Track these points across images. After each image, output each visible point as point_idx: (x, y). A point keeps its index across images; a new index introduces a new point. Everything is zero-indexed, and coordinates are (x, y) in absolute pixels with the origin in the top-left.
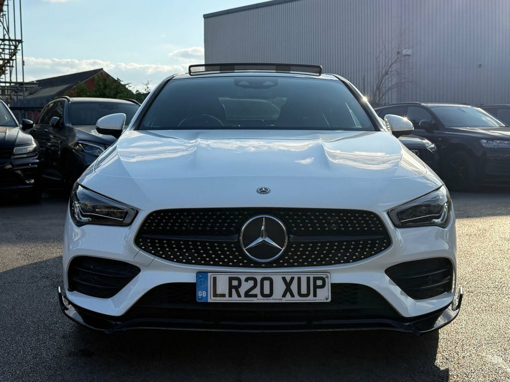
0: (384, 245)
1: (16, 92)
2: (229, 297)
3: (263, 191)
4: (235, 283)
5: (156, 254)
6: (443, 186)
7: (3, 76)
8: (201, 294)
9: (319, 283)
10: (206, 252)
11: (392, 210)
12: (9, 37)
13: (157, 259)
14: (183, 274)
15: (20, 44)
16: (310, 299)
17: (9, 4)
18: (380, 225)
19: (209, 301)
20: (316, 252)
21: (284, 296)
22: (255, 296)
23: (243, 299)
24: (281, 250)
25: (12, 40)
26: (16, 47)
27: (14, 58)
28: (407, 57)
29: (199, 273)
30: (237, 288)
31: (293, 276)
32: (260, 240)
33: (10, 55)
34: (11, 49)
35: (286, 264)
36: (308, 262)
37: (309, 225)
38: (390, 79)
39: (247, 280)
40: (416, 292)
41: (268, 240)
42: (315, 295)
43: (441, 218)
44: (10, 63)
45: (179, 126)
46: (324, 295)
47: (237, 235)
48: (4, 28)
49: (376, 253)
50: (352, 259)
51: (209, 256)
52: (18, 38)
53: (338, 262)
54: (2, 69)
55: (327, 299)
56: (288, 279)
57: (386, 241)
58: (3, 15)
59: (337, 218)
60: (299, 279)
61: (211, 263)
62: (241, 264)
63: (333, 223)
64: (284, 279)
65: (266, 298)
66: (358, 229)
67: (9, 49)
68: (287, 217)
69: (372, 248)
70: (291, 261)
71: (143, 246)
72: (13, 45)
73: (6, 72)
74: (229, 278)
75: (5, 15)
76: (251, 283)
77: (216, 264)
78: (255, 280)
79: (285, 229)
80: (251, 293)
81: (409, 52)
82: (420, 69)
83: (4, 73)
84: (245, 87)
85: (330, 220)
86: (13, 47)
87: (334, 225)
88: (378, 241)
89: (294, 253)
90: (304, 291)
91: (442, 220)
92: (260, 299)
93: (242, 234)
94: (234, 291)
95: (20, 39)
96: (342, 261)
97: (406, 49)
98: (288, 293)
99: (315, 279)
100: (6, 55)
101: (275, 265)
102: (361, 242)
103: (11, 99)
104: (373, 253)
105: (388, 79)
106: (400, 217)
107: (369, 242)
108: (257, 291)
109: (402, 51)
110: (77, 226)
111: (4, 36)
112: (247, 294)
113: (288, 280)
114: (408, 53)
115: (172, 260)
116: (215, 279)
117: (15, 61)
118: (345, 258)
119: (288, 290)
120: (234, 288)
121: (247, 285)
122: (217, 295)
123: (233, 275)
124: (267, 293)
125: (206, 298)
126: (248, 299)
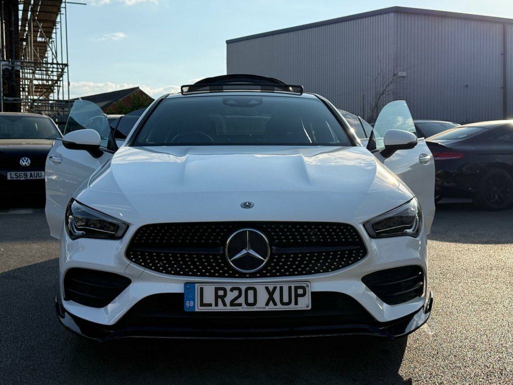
0: (361, 255)
1: (63, 109)
2: (215, 306)
3: (247, 206)
4: (221, 293)
5: (146, 266)
6: (414, 199)
7: (52, 95)
8: (188, 304)
9: (300, 291)
10: (194, 263)
11: (368, 222)
12: (57, 62)
13: (148, 271)
14: (172, 285)
15: (66, 67)
16: (292, 307)
17: (57, 32)
18: (356, 237)
19: (197, 310)
20: (297, 263)
21: (267, 304)
22: (240, 305)
23: (229, 308)
24: (264, 261)
25: (60, 64)
26: (63, 69)
27: (61, 79)
28: (402, 79)
29: (186, 284)
30: (223, 298)
31: (275, 286)
32: (244, 252)
33: (58, 76)
34: (59, 72)
35: (269, 274)
36: (290, 272)
37: (290, 237)
38: (387, 98)
39: (232, 290)
40: (390, 298)
41: (252, 252)
42: (296, 303)
43: (413, 228)
44: (57, 83)
45: (171, 142)
46: (305, 303)
47: (222, 247)
48: (53, 54)
49: (353, 262)
50: (331, 269)
51: (196, 267)
52: (65, 62)
53: (317, 272)
54: (51, 89)
55: (308, 307)
56: (271, 288)
57: (361, 251)
58: (52, 42)
59: (316, 230)
60: (281, 288)
61: (199, 274)
62: (226, 275)
63: (312, 235)
64: (267, 288)
65: (250, 307)
66: (336, 240)
67: (57, 72)
68: (270, 230)
69: (349, 258)
70: (274, 271)
71: (133, 258)
72: (60, 68)
73: (54, 91)
74: (215, 288)
75: (54, 41)
76: (236, 293)
77: (203, 275)
78: (239, 290)
79: (267, 241)
80: (236, 302)
81: (404, 74)
82: (414, 89)
83: (52, 91)
84: (232, 105)
85: (310, 232)
86: (60, 70)
87: (313, 237)
88: (354, 252)
89: (277, 264)
90: (286, 299)
91: (413, 230)
92: (244, 308)
93: (227, 247)
94: (220, 300)
95: (66, 63)
96: (321, 271)
97: (400, 71)
98: (271, 302)
99: (296, 288)
100: (54, 77)
101: (258, 275)
102: (339, 253)
103: (58, 114)
104: (350, 262)
105: (386, 97)
106: (375, 227)
107: (347, 252)
108: (242, 300)
109: (397, 73)
110: (72, 239)
111: (53, 59)
112: (232, 304)
113: (271, 290)
114: (402, 75)
115: (161, 272)
116: (202, 289)
117: (62, 82)
118: (324, 267)
119: (271, 299)
120: (220, 297)
121: (232, 294)
122: (204, 305)
123: (220, 286)
124: (251, 302)
125: (193, 307)
126: (234, 308)
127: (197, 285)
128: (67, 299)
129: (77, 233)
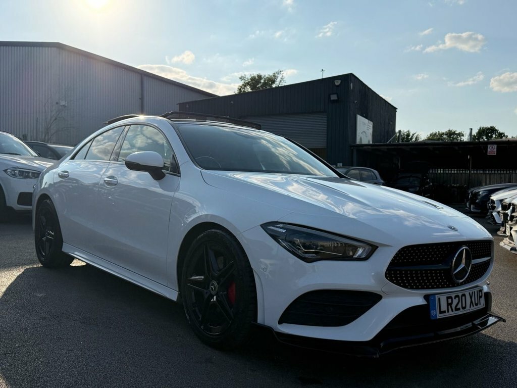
2: (447, 312)
4: (450, 301)
8: (433, 313)
9: (481, 294)
16: (479, 306)
19: (438, 317)
21: (470, 306)
24: (468, 272)
28: (63, 107)
30: (451, 305)
31: (472, 290)
32: (462, 266)
39: (455, 298)
42: (480, 303)
51: (434, 281)
55: (484, 305)
60: (474, 292)
61: (435, 286)
62: (451, 285)
65: (464, 310)
74: (447, 297)
77: (438, 287)
79: (471, 256)
80: (458, 307)
90: (476, 301)
92: (461, 312)
93: (454, 263)
94: (449, 307)
97: (62, 101)
98: (472, 304)
99: (479, 292)
109: (59, 102)
110: (307, 262)
112: (456, 309)
113: (471, 295)
114: (64, 104)
116: (439, 299)
119: (471, 301)
120: (449, 305)
121: (455, 301)
122: (441, 312)
123: (449, 295)
124: (464, 305)
125: (436, 315)
126: (456, 312)
128: (280, 322)
129: (307, 256)
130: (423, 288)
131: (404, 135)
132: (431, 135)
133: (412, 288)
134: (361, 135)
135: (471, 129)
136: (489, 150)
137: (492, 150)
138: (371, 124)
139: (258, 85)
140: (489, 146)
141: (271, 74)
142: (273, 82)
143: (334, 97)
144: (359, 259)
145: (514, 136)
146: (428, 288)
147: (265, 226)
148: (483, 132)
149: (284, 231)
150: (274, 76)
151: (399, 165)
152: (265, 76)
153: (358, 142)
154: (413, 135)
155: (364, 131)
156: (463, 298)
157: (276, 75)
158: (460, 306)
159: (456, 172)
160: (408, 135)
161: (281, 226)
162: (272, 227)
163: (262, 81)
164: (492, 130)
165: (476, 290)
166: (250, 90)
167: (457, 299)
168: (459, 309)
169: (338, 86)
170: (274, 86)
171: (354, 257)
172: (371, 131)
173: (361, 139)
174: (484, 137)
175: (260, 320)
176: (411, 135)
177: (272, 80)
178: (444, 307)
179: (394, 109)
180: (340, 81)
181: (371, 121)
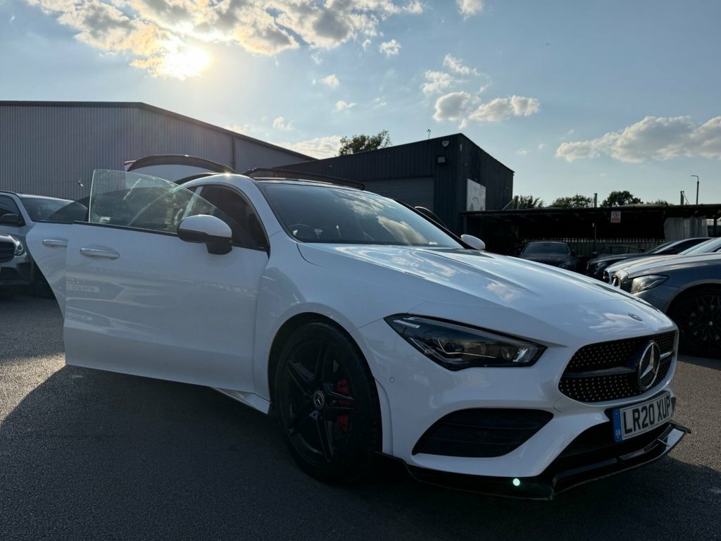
2: (634, 431)
4: (636, 415)
8: (617, 433)
16: (667, 418)
19: (624, 439)
21: (659, 420)
23: (642, 431)
30: (638, 420)
31: (660, 399)
32: (650, 367)
39: (642, 410)
42: (668, 414)
60: (662, 401)
61: (617, 396)
64: (658, 403)
65: (652, 425)
74: (633, 410)
76: (645, 413)
77: (620, 397)
78: (646, 408)
90: (664, 411)
92: (649, 428)
94: (636, 423)
98: (660, 417)
110: (451, 370)
112: (644, 424)
116: (624, 413)
119: (660, 414)
120: (636, 420)
121: (643, 415)
122: (627, 431)
123: (634, 407)
124: (652, 420)
125: (621, 436)
126: (644, 429)
127: (621, 410)
128: (415, 452)
129: (450, 361)
130: (603, 400)
131: (526, 200)
132: (557, 201)
133: (590, 401)
134: (472, 202)
135: (596, 194)
136: (612, 217)
137: (616, 217)
138: (484, 189)
139: (361, 147)
140: (612, 212)
141: (376, 135)
142: (379, 143)
143: (441, 160)
144: (521, 364)
145: (650, 202)
146: (609, 399)
147: (389, 320)
148: (615, 197)
149: (418, 327)
150: (380, 137)
151: (517, 233)
152: (368, 137)
153: (469, 209)
154: (536, 201)
155: (476, 197)
156: (651, 409)
157: (381, 136)
158: (647, 421)
159: (576, 241)
160: (530, 201)
161: (411, 319)
162: (399, 321)
163: (366, 143)
164: (627, 195)
165: (663, 397)
166: (352, 153)
167: (645, 411)
168: (647, 425)
169: (446, 148)
170: (379, 148)
171: (514, 361)
172: (484, 197)
173: (472, 205)
174: (617, 203)
175: (386, 449)
176: (534, 200)
177: (377, 141)
178: (630, 425)
179: (510, 173)
180: (448, 142)
181: (484, 185)
